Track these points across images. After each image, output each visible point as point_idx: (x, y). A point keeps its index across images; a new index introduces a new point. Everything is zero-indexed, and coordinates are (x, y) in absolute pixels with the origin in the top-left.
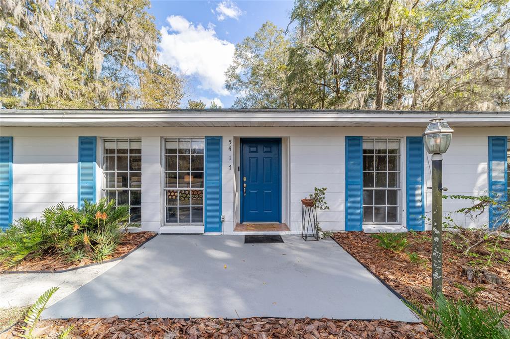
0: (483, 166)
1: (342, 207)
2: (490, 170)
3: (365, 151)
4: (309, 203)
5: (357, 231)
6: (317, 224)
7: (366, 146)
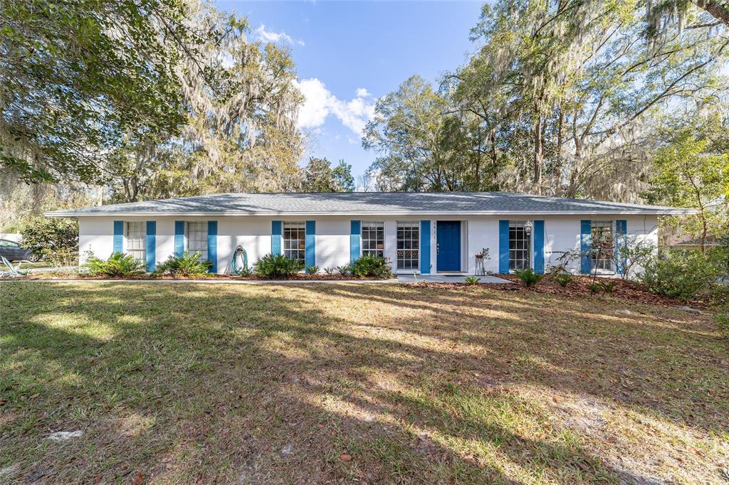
0: (579, 236)
1: (498, 259)
2: (582, 238)
3: (511, 228)
4: (480, 257)
5: (506, 273)
6: (483, 269)
7: (511, 226)
